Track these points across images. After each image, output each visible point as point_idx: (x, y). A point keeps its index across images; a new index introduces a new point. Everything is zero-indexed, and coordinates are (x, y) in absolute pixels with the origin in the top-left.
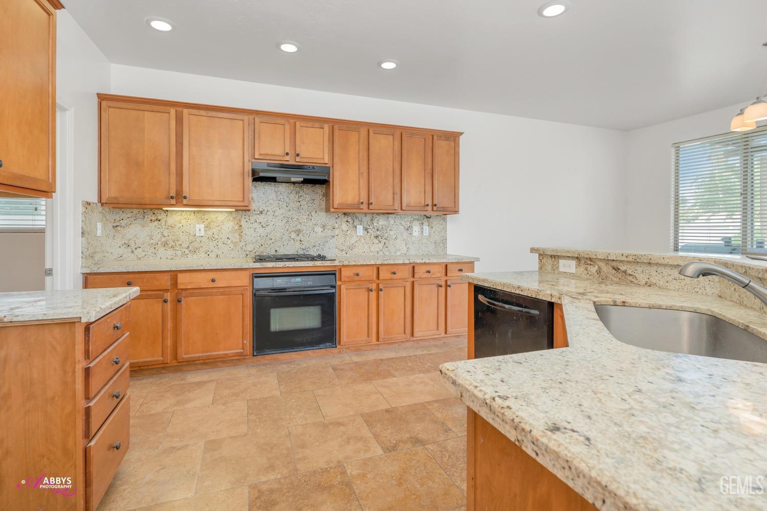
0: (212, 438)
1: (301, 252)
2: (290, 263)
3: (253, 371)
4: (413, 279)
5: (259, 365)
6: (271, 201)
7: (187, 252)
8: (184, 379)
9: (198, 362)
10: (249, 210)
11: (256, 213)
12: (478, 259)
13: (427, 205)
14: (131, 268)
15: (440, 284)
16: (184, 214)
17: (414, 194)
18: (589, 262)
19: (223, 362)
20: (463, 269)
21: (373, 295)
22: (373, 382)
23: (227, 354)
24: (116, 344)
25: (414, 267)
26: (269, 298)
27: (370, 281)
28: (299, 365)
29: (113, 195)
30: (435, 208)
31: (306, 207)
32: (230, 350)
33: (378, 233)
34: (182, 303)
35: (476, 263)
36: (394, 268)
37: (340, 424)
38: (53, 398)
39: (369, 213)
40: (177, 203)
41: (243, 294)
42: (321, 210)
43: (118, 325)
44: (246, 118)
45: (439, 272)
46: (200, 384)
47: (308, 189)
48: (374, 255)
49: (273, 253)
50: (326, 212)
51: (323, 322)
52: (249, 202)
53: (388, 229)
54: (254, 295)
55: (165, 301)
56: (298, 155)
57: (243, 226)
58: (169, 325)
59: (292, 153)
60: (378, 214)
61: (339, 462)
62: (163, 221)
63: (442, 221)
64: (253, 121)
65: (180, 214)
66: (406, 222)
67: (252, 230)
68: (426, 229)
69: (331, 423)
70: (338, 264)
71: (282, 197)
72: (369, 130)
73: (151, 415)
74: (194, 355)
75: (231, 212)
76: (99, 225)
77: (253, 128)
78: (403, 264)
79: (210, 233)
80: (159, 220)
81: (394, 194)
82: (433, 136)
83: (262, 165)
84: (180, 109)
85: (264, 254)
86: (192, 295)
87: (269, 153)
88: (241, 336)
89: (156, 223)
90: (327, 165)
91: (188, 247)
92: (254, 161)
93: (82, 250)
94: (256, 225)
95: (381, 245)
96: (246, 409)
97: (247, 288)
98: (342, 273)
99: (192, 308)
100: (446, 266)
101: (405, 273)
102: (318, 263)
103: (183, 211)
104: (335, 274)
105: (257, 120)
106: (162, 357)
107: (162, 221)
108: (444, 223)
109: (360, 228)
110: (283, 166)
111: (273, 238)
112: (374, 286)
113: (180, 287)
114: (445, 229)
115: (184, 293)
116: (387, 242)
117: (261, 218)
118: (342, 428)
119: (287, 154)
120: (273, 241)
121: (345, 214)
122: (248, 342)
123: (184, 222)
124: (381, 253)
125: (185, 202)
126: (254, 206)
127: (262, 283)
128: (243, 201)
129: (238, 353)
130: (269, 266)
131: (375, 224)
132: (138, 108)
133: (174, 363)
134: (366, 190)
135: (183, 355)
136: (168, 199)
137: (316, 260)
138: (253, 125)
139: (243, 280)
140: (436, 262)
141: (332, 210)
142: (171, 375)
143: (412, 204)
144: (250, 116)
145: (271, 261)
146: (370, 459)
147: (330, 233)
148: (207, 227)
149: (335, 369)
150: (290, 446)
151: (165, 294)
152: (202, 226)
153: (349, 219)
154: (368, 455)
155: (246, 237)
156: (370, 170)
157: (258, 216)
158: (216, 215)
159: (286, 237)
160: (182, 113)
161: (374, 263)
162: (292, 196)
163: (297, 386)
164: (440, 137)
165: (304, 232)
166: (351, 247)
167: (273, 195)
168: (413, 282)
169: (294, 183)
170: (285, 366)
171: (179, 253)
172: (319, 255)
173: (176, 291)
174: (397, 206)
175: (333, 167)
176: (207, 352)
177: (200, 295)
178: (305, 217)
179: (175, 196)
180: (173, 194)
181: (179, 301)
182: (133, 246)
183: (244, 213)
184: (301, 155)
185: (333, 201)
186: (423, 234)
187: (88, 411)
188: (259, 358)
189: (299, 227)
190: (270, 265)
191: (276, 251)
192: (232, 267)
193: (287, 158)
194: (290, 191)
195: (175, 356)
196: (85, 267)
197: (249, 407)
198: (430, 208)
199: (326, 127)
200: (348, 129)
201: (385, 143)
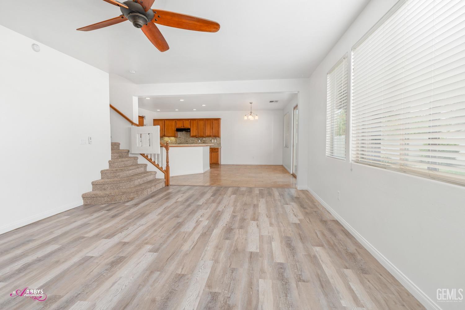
6: (181, 135)
17: (208, 133)
42: (190, 137)
47: (187, 133)
53: (206, 141)
57: (177, 140)
65: (166, 138)
68: (215, 141)
72: (198, 120)
81: (203, 133)
83: (178, 129)
87: (179, 126)
105: (177, 120)
108: (219, 139)
109: (200, 141)
117: (180, 139)
119: (182, 126)
121: (195, 137)
126: (178, 136)
131: (203, 140)
132: (158, 121)
134: (198, 133)
143: (210, 135)
152: (170, 140)
153: (197, 139)
156: (198, 128)
158: (172, 138)
160: (165, 121)
175: (191, 128)
180: (164, 135)
185: (192, 135)
198: (212, 136)
199: (189, 120)
200: (194, 120)
201: (201, 122)
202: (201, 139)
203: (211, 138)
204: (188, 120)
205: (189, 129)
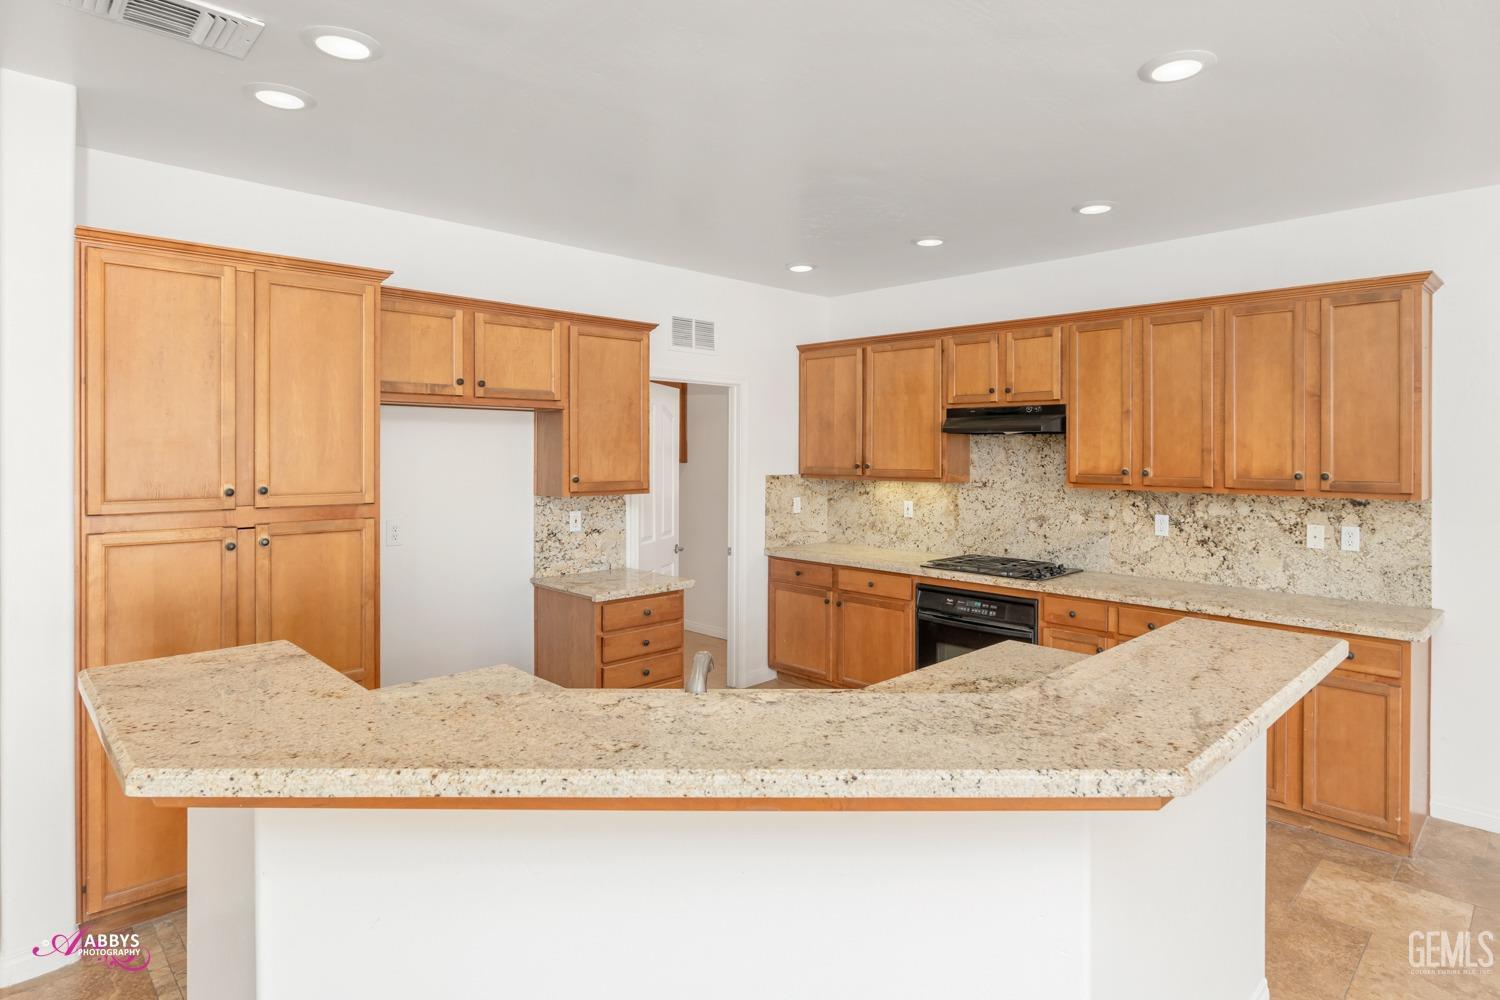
1: (1045, 558)
2: (961, 574)
6: (999, 466)
7: (895, 539)
10: (967, 482)
11: (978, 485)
13: (1298, 478)
16: (891, 484)
17: (1257, 447)
26: (934, 624)
27: (1101, 632)
30: (1326, 484)
31: (1053, 476)
33: (1208, 533)
34: (844, 608)
36: (1151, 617)
40: (862, 473)
41: (904, 612)
44: (938, 342)
47: (1057, 443)
49: (1002, 553)
53: (1235, 528)
55: (827, 602)
56: (1009, 391)
57: (960, 506)
59: (1001, 388)
62: (871, 495)
65: (887, 485)
67: (972, 512)
68: (1351, 534)
71: (1015, 459)
72: (1142, 321)
79: (920, 514)
80: (868, 494)
81: (1202, 451)
82: (1320, 301)
84: (865, 347)
86: (852, 600)
87: (969, 392)
89: (865, 496)
90: (1060, 402)
91: (896, 533)
92: (948, 407)
93: (766, 530)
94: (977, 505)
95: (1214, 562)
97: (908, 603)
98: (1046, 607)
99: (852, 618)
102: (1003, 582)
104: (1033, 606)
105: (952, 341)
106: (825, 671)
108: (1420, 522)
109: (1162, 520)
110: (991, 410)
111: (1002, 528)
113: (842, 587)
114: (1423, 538)
115: (845, 596)
116: (1230, 557)
117: (984, 494)
119: (993, 391)
120: (1001, 533)
123: (892, 498)
124: (1213, 580)
125: (868, 472)
126: (975, 474)
128: (933, 470)
131: (1199, 514)
132: (828, 355)
133: (834, 681)
134: (1137, 447)
136: (855, 467)
138: (942, 351)
139: (904, 591)
143: (1254, 475)
147: (1098, 526)
148: (917, 505)
151: (828, 593)
152: (911, 503)
153: (1139, 502)
155: (964, 524)
156: (1147, 402)
157: (979, 490)
158: (927, 488)
159: (1021, 528)
160: (867, 350)
161: (1104, 599)
162: (1032, 456)
164: (1343, 301)
165: (1052, 521)
166: (1143, 559)
167: (1002, 456)
171: (886, 540)
173: (838, 591)
175: (1070, 403)
177: (859, 601)
178: (1053, 494)
180: (859, 462)
181: (841, 605)
182: (844, 526)
183: (961, 485)
184: (1014, 391)
186: (1339, 546)
189: (1042, 511)
191: (1006, 549)
193: (993, 397)
194: (1028, 449)
196: (772, 550)
198: (1310, 483)
199: (1057, 332)
200: (1098, 328)
201: (1181, 339)
202: (1177, 504)
203: (1290, 509)
204: (1042, 325)
205: (1057, 411)
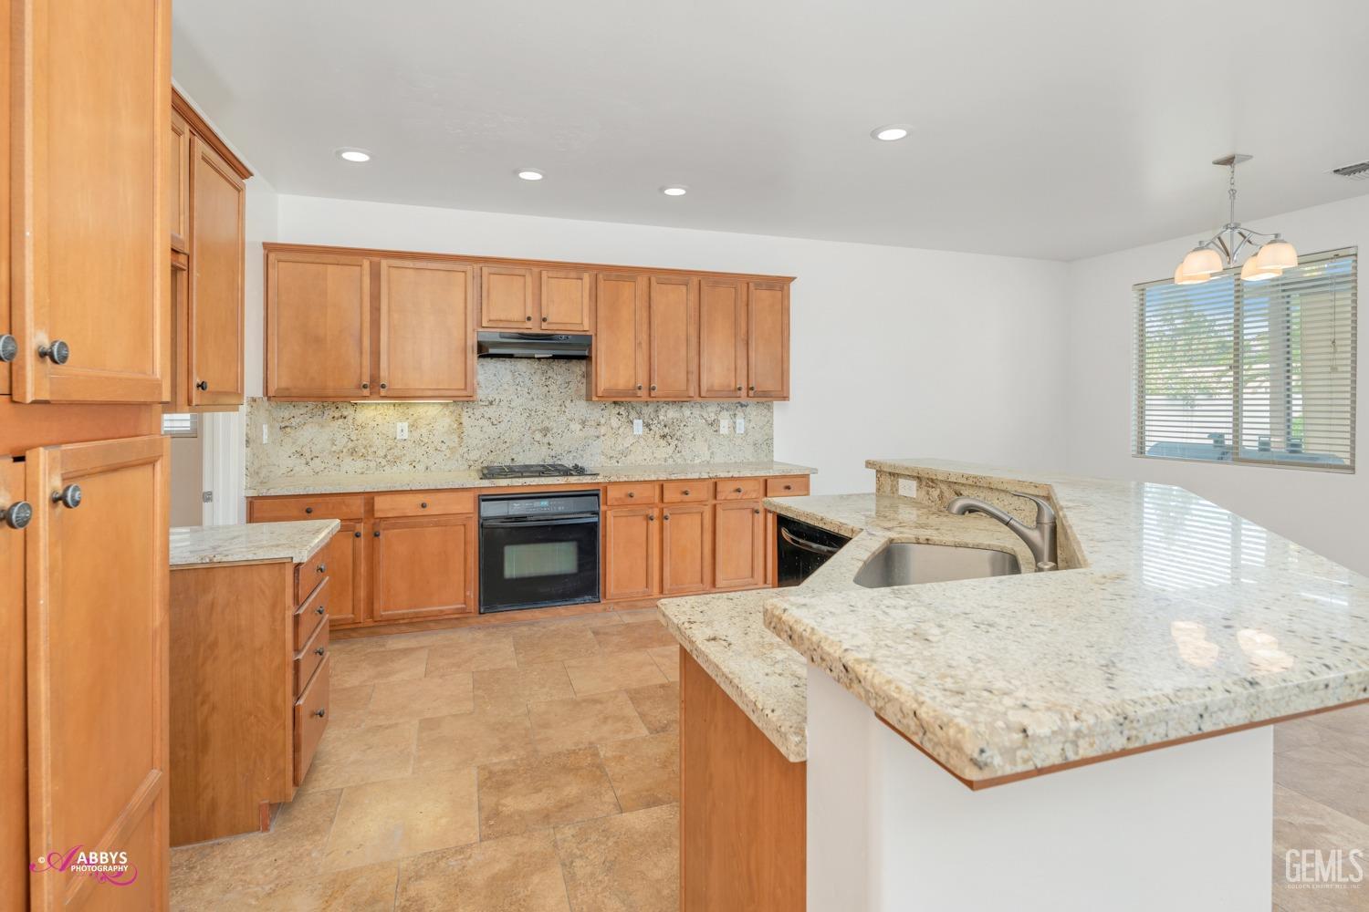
0: (428, 716)
1: (549, 461)
2: (532, 479)
3: (480, 635)
4: (714, 502)
5: (488, 627)
6: (506, 386)
7: (384, 462)
8: (384, 645)
9: (401, 622)
10: (473, 402)
11: (484, 404)
12: (815, 471)
13: (740, 389)
14: (311, 488)
15: (756, 508)
16: (379, 407)
17: (718, 371)
18: (931, 484)
19: (436, 621)
20: (792, 486)
21: (655, 525)
22: (649, 650)
23: (441, 611)
24: (318, 590)
25: (716, 484)
26: (502, 530)
27: (651, 505)
28: (544, 628)
29: (283, 384)
30: (751, 393)
31: (556, 394)
32: (446, 605)
33: (666, 430)
34: (381, 537)
35: (811, 476)
36: (685, 486)
37: (595, 701)
38: (261, 649)
39: (652, 402)
40: (371, 393)
41: (465, 525)
42: (580, 397)
43: (323, 567)
44: (469, 268)
45: (755, 491)
46: (406, 652)
47: (560, 367)
48: (660, 465)
49: (508, 463)
50: (587, 400)
51: (581, 566)
52: (474, 391)
53: (682, 425)
54: (481, 526)
55: (357, 535)
56: (544, 320)
57: (464, 424)
58: (363, 568)
59: (536, 317)
60: (667, 403)
61: (591, 743)
62: (350, 419)
63: (766, 411)
64: (479, 271)
65: (373, 407)
66: (711, 412)
67: (477, 429)
68: (740, 424)
69: (584, 701)
70: (602, 481)
71: (521, 380)
72: (650, 279)
73: (344, 689)
74: (396, 612)
75: (447, 404)
76: (265, 428)
77: (479, 282)
78: (699, 479)
79: (416, 435)
80: (345, 418)
81: (687, 373)
82: (748, 284)
83: (491, 335)
84: (376, 259)
85: (496, 464)
86: (394, 526)
87: (503, 317)
88: (462, 584)
89: (341, 421)
90: (588, 333)
91: (386, 456)
92: (481, 330)
93: (247, 465)
94: (483, 422)
95: (670, 449)
96: (471, 682)
97: (471, 515)
98: (609, 493)
99: (394, 545)
100: (766, 481)
101: (704, 493)
102: (573, 480)
103: (379, 404)
104: (597, 495)
105: (485, 270)
106: (353, 613)
107: (349, 417)
108: (769, 414)
109: (638, 424)
110: (522, 336)
111: (508, 441)
112: (655, 513)
113: (378, 515)
114: (770, 423)
115: (383, 524)
116: (679, 444)
117: (491, 412)
118: (599, 706)
119: (529, 319)
120: (508, 445)
121: (615, 403)
122: (473, 593)
123: (379, 419)
124: (670, 461)
125: (383, 392)
126: (481, 394)
127: (491, 510)
128: (465, 389)
129: (457, 609)
130: (501, 485)
131: (661, 418)
132: (318, 261)
133: (369, 622)
134: (645, 369)
135: (382, 611)
136: (360, 388)
137: (571, 475)
138: (479, 278)
139: (466, 505)
140: (749, 475)
141: (594, 399)
142: (365, 640)
143: (716, 388)
144: (475, 266)
145: (506, 476)
146: (631, 740)
147: (592, 432)
148: (413, 426)
149: (596, 633)
150: (529, 725)
151: (358, 525)
152: (405, 425)
153: (622, 411)
154: (629, 736)
155: (470, 441)
156: (652, 338)
157: (485, 408)
158: (426, 408)
159: (527, 439)
160: (379, 263)
161: (655, 479)
162: (536, 378)
163: (542, 654)
164: (758, 286)
165: (555, 430)
166: (625, 453)
167: (509, 377)
168: (715, 506)
169: (539, 359)
170: (525, 629)
171: (372, 465)
172: (576, 467)
173: (372, 521)
174: (693, 391)
175: (596, 335)
176: (415, 607)
177: (406, 526)
178: (555, 409)
179: (368, 384)
180: (366, 381)
181: (377, 535)
182: (308, 456)
183: (466, 404)
184: (549, 320)
185: (596, 386)
186: (735, 432)
187: (297, 664)
188: (487, 617)
189: (546, 423)
190: (503, 482)
191: (513, 459)
192: (450, 487)
193: (529, 324)
194: (533, 372)
195: (371, 613)
196: (250, 488)
197: (474, 681)
198: (731, 393)
199: (586, 277)
200: (618, 279)
201: (674, 296)
202: (648, 411)
204: (574, 269)
205: (586, 339)
